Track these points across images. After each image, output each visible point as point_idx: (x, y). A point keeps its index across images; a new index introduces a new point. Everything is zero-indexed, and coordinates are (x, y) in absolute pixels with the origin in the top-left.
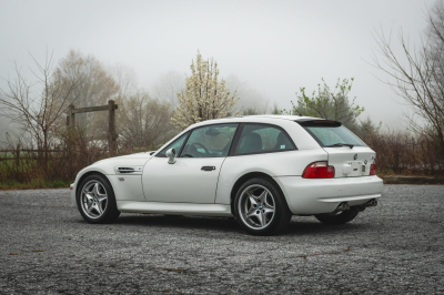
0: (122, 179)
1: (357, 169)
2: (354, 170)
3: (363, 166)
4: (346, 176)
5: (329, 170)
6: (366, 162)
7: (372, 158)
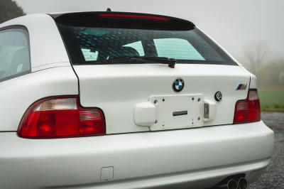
1: (185, 113)
2: (175, 114)
3: (207, 106)
4: (147, 129)
5: (89, 117)
6: (218, 97)
7: (240, 87)
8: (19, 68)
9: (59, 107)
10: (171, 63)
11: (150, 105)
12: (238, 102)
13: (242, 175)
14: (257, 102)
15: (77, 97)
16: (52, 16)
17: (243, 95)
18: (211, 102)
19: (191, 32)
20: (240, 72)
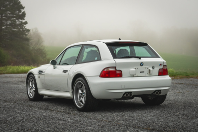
0: (39, 77)
1: (143, 72)
2: (141, 72)
3: (150, 70)
4: (133, 76)
5: (118, 72)
6: (153, 68)
7: (160, 65)
8: (96, 58)
9: (110, 70)
10: (140, 58)
11: (134, 70)
12: (160, 69)
13: (160, 90)
14: (167, 69)
15: (115, 67)
16: (105, 43)
17: (161, 67)
18: (151, 69)
19: (146, 47)
20: (161, 60)
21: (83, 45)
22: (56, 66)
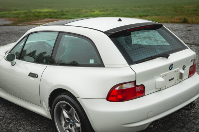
1: (173, 79)
3: (181, 74)
4: (159, 90)
6: (184, 68)
7: (192, 60)
8: (92, 61)
11: (161, 79)
12: (190, 67)
15: (135, 82)
17: (192, 63)
18: (182, 71)
21: (59, 32)
22: (16, 60)
